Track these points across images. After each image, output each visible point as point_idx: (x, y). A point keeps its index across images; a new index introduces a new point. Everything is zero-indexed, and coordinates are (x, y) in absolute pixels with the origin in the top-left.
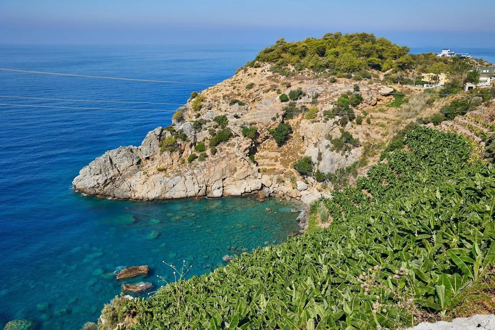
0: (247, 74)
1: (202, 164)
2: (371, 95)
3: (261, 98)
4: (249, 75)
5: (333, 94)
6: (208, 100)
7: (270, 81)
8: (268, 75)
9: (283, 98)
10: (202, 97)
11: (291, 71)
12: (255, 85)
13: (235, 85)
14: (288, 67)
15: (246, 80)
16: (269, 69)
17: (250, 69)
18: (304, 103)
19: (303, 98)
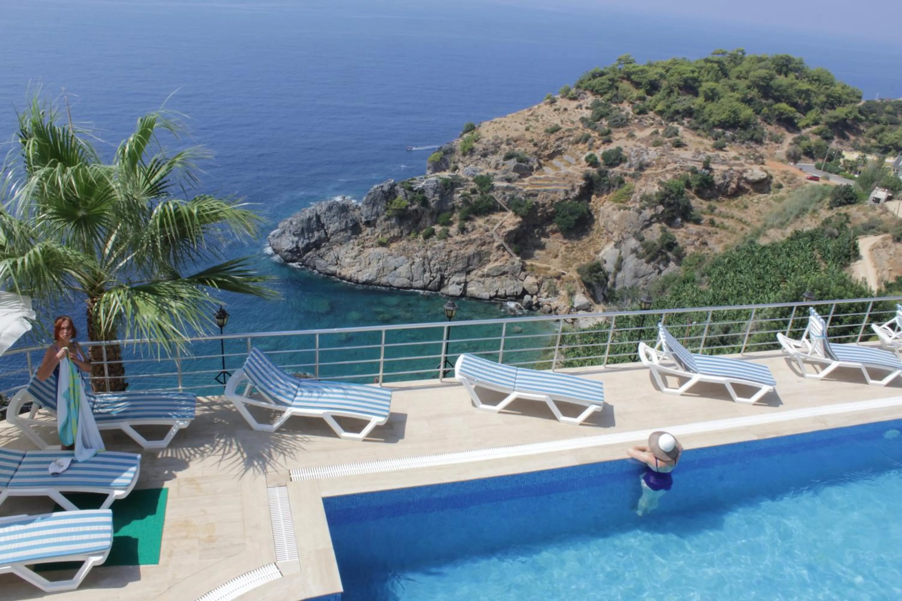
0: (554, 107)
1: (441, 243)
2: (728, 179)
4: (555, 110)
5: (669, 167)
6: (484, 141)
7: (583, 126)
8: (584, 116)
9: (591, 160)
10: (479, 135)
11: (624, 113)
12: (560, 129)
13: (531, 123)
14: (621, 106)
15: (549, 118)
16: (589, 106)
17: (561, 99)
18: (621, 174)
19: (622, 165)
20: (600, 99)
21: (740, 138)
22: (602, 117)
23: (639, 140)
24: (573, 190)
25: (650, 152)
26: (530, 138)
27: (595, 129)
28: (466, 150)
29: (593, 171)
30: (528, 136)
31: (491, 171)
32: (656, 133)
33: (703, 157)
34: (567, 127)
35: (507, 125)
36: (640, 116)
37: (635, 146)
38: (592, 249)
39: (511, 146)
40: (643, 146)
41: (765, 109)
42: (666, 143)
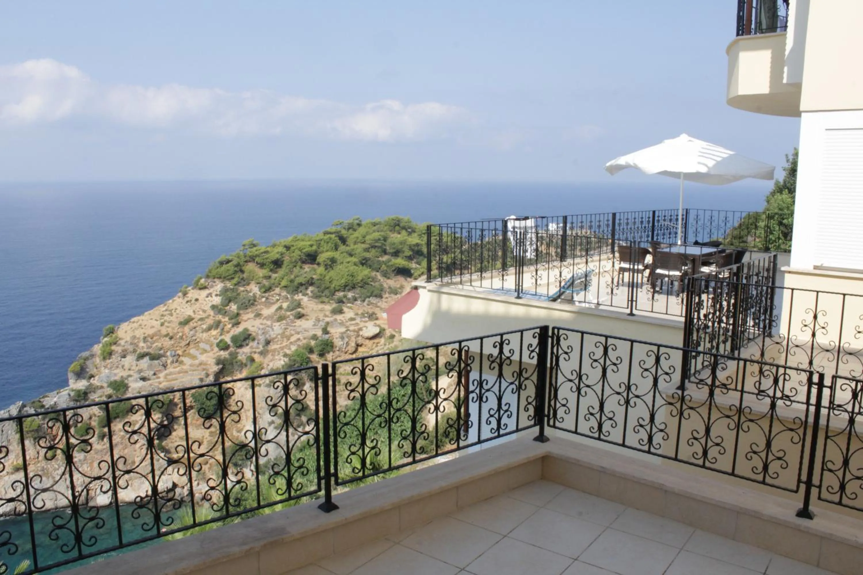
0: (186, 299)
1: (82, 456)
2: (346, 340)
3: (198, 340)
4: (187, 302)
5: (293, 339)
6: (122, 342)
7: (214, 314)
8: (214, 303)
9: (221, 345)
10: (117, 337)
11: (251, 294)
12: (193, 319)
13: (166, 318)
14: (248, 288)
15: (182, 310)
16: (218, 293)
17: (192, 291)
18: (251, 353)
19: (251, 344)
20: (229, 285)
21: (360, 297)
22: (230, 301)
23: (265, 318)
24: (207, 375)
25: (275, 328)
26: (165, 333)
27: (225, 314)
28: (105, 354)
29: (224, 354)
30: (164, 331)
31: (125, 374)
32: (280, 308)
33: (322, 324)
34: (199, 317)
35: (145, 323)
36: (267, 295)
37: (262, 324)
38: (235, 429)
39: (149, 344)
40: (269, 323)
41: (383, 266)
42: (289, 317)
